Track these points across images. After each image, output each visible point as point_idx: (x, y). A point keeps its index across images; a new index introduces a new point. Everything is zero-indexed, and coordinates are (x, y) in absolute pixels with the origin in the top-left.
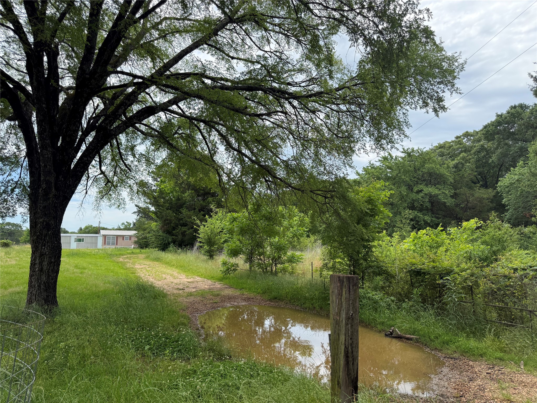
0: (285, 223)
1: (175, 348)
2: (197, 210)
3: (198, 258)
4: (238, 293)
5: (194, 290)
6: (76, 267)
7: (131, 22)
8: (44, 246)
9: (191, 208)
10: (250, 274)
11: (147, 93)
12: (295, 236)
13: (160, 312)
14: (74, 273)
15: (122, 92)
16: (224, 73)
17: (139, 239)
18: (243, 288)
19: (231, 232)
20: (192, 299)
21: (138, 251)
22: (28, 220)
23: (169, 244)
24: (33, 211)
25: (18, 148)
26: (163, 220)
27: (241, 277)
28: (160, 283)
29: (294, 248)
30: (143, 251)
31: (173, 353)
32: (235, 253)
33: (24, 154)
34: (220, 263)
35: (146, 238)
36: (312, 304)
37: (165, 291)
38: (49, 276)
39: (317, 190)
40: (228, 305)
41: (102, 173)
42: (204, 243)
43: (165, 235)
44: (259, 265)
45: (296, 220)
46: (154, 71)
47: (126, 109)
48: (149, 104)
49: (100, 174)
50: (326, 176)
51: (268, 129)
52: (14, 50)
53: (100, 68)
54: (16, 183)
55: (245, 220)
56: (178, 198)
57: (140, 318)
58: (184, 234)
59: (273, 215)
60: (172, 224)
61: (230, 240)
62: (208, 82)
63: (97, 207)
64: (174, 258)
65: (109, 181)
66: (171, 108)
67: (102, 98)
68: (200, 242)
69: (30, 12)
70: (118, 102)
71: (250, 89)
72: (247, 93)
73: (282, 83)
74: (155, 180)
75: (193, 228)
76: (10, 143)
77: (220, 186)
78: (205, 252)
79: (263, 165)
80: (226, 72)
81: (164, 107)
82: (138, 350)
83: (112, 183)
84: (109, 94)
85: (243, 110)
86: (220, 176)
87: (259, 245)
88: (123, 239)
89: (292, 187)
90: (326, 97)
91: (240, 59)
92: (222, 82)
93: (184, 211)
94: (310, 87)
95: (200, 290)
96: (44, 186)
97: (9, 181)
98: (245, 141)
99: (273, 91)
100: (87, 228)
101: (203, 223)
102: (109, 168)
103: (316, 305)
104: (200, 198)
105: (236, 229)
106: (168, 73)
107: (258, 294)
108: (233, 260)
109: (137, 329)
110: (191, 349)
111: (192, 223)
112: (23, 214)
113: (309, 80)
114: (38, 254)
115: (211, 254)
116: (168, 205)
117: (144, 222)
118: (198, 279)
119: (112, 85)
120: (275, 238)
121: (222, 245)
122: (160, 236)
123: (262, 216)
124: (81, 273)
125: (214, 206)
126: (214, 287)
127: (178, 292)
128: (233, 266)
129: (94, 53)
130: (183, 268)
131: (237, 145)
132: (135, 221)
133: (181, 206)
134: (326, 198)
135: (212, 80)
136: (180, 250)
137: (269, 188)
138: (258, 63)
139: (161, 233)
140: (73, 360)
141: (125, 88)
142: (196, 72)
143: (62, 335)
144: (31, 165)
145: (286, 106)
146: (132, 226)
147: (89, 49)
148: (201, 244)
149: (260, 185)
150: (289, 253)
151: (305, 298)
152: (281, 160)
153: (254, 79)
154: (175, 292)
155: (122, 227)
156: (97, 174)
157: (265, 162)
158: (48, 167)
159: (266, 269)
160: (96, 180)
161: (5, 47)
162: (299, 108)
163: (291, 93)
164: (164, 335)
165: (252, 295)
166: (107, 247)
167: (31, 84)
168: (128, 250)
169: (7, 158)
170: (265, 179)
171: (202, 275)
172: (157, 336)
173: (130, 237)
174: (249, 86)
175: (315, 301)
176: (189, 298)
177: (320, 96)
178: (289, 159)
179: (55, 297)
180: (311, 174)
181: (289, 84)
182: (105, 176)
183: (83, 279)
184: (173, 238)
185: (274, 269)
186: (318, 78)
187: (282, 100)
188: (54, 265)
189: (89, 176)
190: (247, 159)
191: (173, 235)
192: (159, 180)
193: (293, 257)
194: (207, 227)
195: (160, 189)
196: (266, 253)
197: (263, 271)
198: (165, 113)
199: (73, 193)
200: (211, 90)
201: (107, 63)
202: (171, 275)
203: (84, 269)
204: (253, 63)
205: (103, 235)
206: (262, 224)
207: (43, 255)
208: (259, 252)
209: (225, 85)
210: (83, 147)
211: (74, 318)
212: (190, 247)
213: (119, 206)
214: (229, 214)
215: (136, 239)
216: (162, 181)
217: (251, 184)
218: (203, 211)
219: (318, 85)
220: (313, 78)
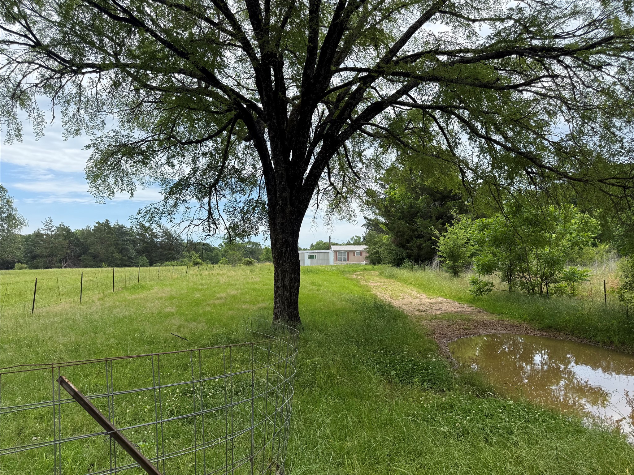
0: (559, 228)
1: (425, 377)
2: (434, 218)
3: (439, 275)
4: (495, 318)
5: (439, 312)
6: (312, 284)
7: (353, 7)
8: (285, 262)
9: (425, 216)
10: (510, 294)
11: (373, 88)
12: (574, 244)
13: (403, 335)
14: (311, 290)
15: (346, 92)
16: (463, 42)
17: (371, 254)
18: (502, 313)
19: (481, 243)
20: (437, 323)
21: (370, 267)
22: (269, 237)
23: (404, 259)
24: (273, 228)
25: (255, 167)
26: (395, 232)
27: (498, 299)
28: (398, 302)
29: (572, 261)
30: (375, 267)
31: (422, 382)
32: (487, 269)
33: (260, 172)
34: (469, 282)
35: (377, 253)
36: (608, 338)
37: (405, 312)
38: (291, 292)
39: (610, 179)
40: (484, 332)
41: (332, 184)
42: (445, 258)
43: (398, 249)
44: (522, 284)
45: (575, 223)
46: (378, 60)
47: (351, 110)
48: (374, 100)
49: (329, 186)
50: (625, 156)
51: (527, 103)
52: (243, 69)
53: (323, 69)
54: (257, 202)
55: (499, 226)
56: (411, 205)
57: (381, 340)
58: (419, 247)
59: (541, 218)
60: (405, 237)
61: (480, 252)
62: (443, 58)
63: (328, 222)
64: (411, 275)
65: (338, 193)
66: (400, 100)
67: (327, 103)
68: (441, 256)
69: (255, 26)
70: (342, 104)
71: (499, 54)
72: (496, 61)
73: (546, 38)
74: (383, 186)
75: (430, 239)
76: (248, 164)
77: (464, 186)
78: (448, 268)
79: (523, 153)
80: (466, 41)
81: (393, 100)
82: (383, 375)
83: (342, 194)
84: (333, 97)
85: (494, 84)
86: (463, 173)
87: (522, 258)
88: (354, 255)
89: (570, 178)
90: (619, 43)
91: (484, 20)
92: (462, 55)
93: (419, 220)
94: (591, 34)
95: (447, 313)
96: (280, 203)
97: (250, 201)
98: (495, 124)
99: (533, 50)
100: (318, 244)
101: (443, 234)
102: (338, 178)
103: (615, 339)
104: (437, 204)
105: (487, 239)
106: (394, 58)
107: (524, 320)
108: (485, 278)
109: (380, 351)
110: (444, 380)
111: (429, 234)
112: (264, 232)
113: (589, 25)
114: (280, 271)
115: (455, 272)
116: (399, 214)
117: (375, 235)
118: (441, 299)
119: (335, 86)
120: (544, 249)
121: (469, 260)
122: (392, 250)
123: (524, 221)
124: (317, 290)
125: (455, 212)
126: (463, 310)
127: (420, 313)
128: (487, 285)
129: (316, 54)
130: (422, 286)
131: (484, 130)
132: (364, 235)
133: (415, 215)
134: (625, 188)
135: (448, 55)
136: (416, 266)
137: (532, 181)
138: (510, 18)
139: (393, 247)
140: (321, 379)
141: (349, 86)
142: (428, 49)
143: (307, 352)
144: (267, 184)
145: (553, 67)
146: (362, 240)
147: (311, 51)
148: (442, 259)
149: (518, 179)
150: (567, 269)
151: (596, 328)
152: (549, 142)
153: (505, 41)
154: (416, 313)
155: (352, 242)
156: (326, 186)
157: (525, 148)
158: (283, 183)
159: (533, 289)
160: (326, 192)
161: (235, 68)
162: (574, 67)
163: (562, 49)
164: (410, 361)
165: (515, 322)
166: (339, 263)
167: (262, 100)
168: (360, 266)
169: (247, 178)
170: (527, 171)
171: (446, 295)
172: (403, 362)
173: (361, 252)
174: (498, 53)
175: (612, 333)
176: (434, 321)
177: (610, 43)
178: (562, 139)
179: (297, 313)
180: (599, 155)
181: (557, 36)
182: (334, 187)
183: (320, 297)
184: (407, 253)
185: (545, 290)
186: (602, 19)
187: (547, 61)
188: (295, 282)
189: (319, 189)
190: (498, 147)
191: (407, 249)
192: (387, 186)
193: (573, 273)
194: (449, 238)
195: (390, 197)
196: (531, 268)
197: (529, 292)
198: (394, 107)
199: (306, 207)
200: (450, 67)
201: (330, 62)
202: (410, 294)
203: (320, 286)
204: (502, 20)
205: (334, 251)
206: (524, 230)
207: (284, 271)
208: (521, 268)
209: (466, 57)
210: (312, 160)
211: (316, 335)
212: (428, 262)
213: (349, 219)
214: (477, 220)
215: (367, 255)
216: (391, 188)
217: (506, 179)
218: (442, 219)
219: (605, 29)
220: (595, 20)
